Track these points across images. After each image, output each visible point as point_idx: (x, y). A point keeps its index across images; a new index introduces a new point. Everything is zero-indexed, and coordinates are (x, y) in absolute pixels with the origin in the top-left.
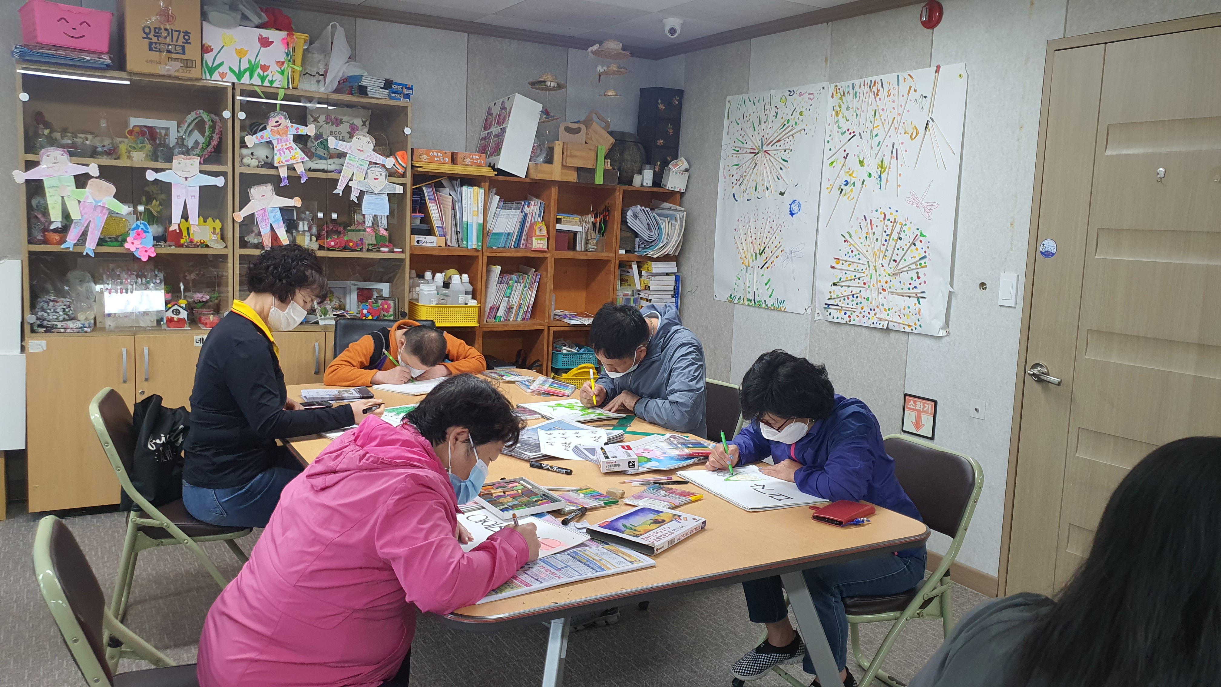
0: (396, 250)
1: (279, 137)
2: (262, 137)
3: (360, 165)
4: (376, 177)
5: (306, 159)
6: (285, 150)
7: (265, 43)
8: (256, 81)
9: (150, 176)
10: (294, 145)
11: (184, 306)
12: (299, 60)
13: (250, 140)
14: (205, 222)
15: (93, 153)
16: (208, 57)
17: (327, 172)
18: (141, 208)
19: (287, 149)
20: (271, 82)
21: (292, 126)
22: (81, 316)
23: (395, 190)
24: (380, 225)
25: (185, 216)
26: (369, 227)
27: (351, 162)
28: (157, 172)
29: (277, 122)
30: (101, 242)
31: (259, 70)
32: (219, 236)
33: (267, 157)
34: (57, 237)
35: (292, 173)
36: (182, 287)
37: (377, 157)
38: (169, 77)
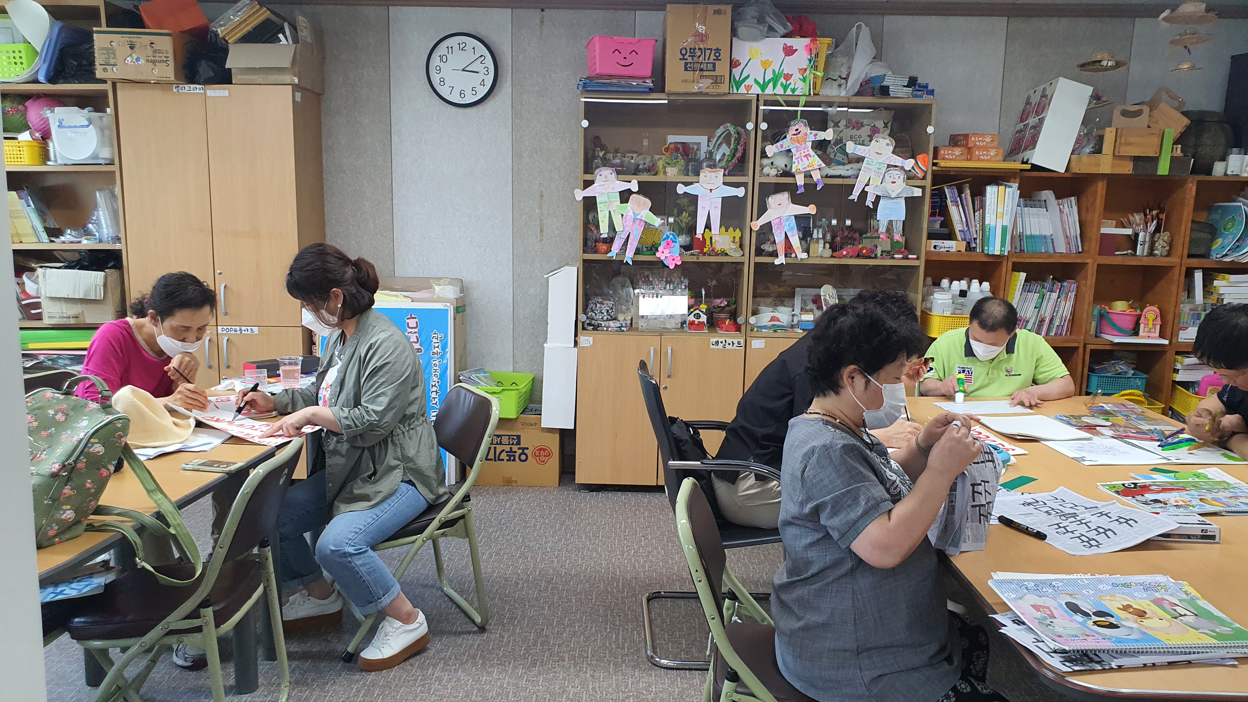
0: (910, 256)
1: (798, 145)
2: (782, 146)
3: (879, 169)
4: (894, 180)
5: (823, 165)
6: (803, 158)
7: (789, 51)
8: (779, 90)
9: (681, 189)
10: (812, 153)
11: (704, 310)
12: (821, 66)
13: (771, 150)
14: (727, 231)
15: (636, 171)
16: (736, 72)
17: (843, 177)
18: (671, 220)
19: (805, 156)
20: (793, 90)
21: (811, 133)
22: (621, 317)
23: (913, 193)
24: (895, 230)
25: (708, 226)
26: (883, 233)
27: (869, 166)
28: (686, 186)
29: (797, 130)
30: (638, 252)
31: (782, 80)
32: (738, 244)
33: (786, 166)
34: (604, 247)
35: (809, 181)
36: (704, 293)
37: (896, 159)
38: (700, 94)
